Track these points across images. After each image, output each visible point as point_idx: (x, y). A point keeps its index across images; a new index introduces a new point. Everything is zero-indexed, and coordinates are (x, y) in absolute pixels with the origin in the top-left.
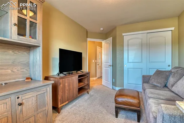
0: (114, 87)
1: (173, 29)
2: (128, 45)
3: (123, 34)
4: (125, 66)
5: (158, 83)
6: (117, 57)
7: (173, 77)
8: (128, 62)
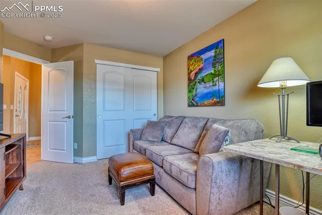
0: (78, 159)
1: (158, 70)
2: (104, 81)
3: (96, 61)
4: (100, 117)
5: (154, 137)
6: (84, 100)
7: (169, 128)
8: (105, 110)
